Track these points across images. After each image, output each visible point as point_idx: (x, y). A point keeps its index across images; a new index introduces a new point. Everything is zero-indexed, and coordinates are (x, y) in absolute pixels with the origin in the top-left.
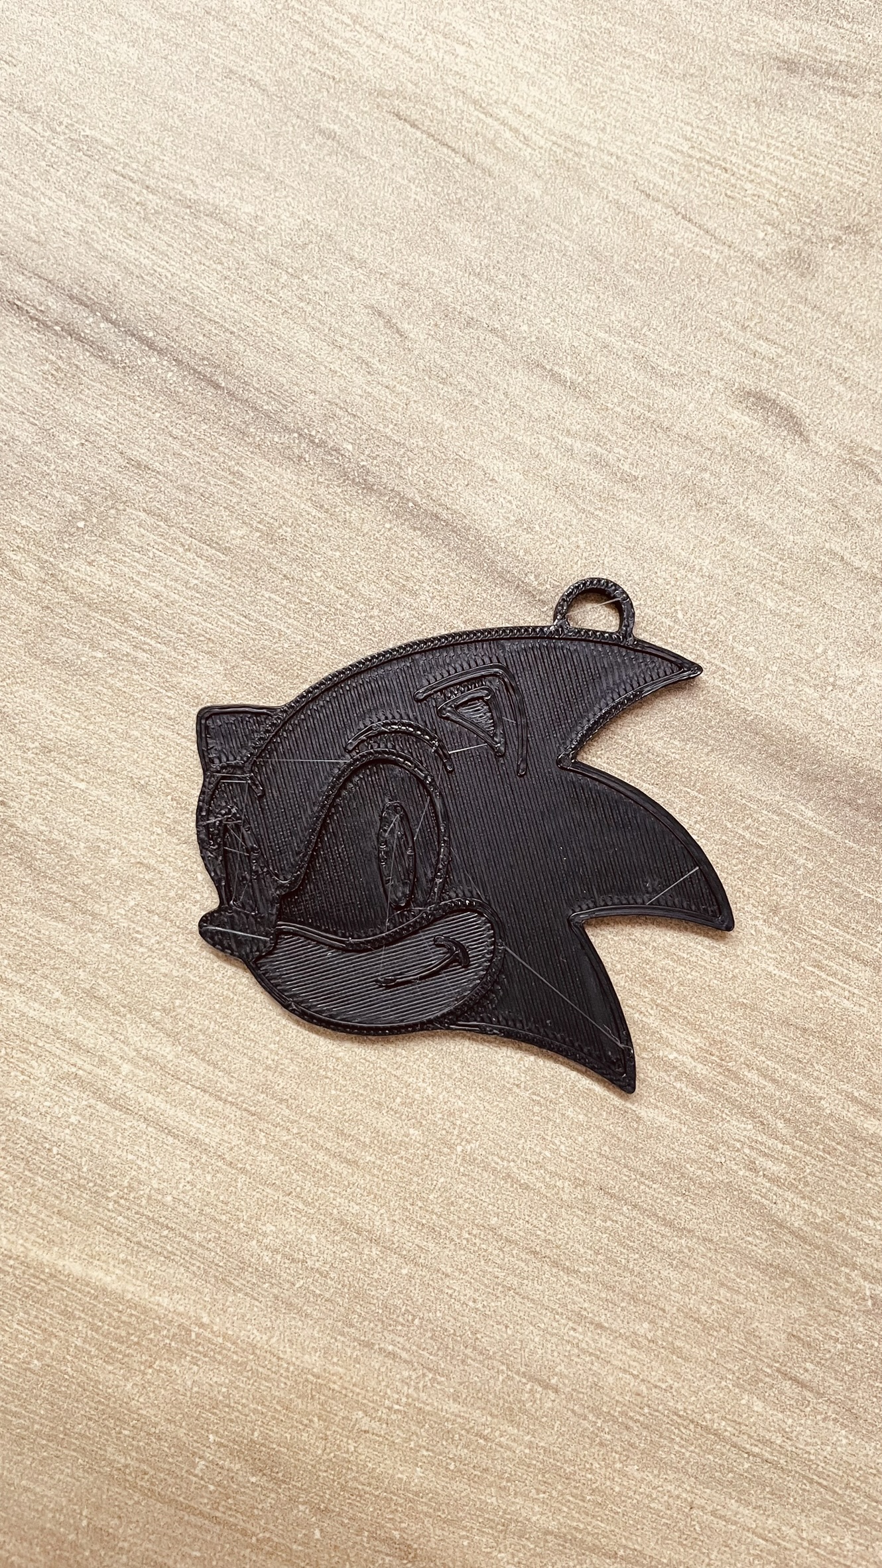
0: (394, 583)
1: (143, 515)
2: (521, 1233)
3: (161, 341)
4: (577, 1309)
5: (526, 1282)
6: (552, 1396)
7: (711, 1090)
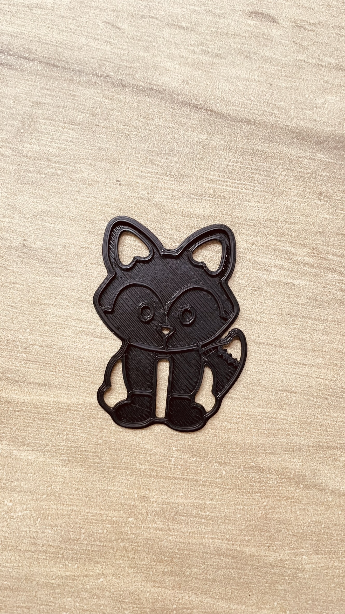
0: (143, 118)
1: (44, 121)
2: (264, 339)
3: (32, 57)
4: (293, 360)
5: (271, 356)
6: (295, 395)
7: (318, 266)
